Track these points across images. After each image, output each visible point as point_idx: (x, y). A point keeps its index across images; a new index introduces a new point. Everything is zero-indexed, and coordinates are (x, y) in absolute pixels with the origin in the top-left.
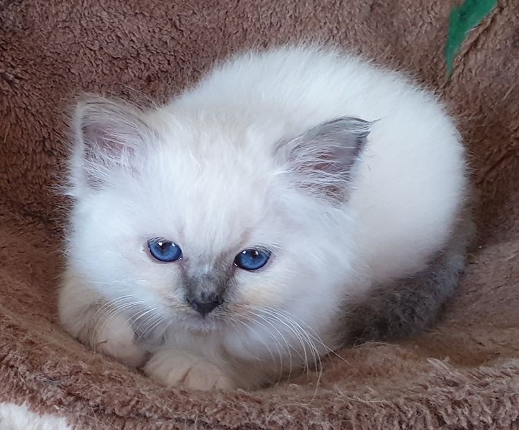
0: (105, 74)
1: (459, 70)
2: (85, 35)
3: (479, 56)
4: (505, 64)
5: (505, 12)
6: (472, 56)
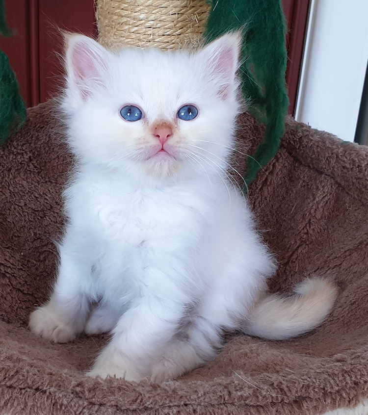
0: (31, 221)
2: (13, 196)
3: (269, 189)
4: (287, 193)
5: (280, 161)
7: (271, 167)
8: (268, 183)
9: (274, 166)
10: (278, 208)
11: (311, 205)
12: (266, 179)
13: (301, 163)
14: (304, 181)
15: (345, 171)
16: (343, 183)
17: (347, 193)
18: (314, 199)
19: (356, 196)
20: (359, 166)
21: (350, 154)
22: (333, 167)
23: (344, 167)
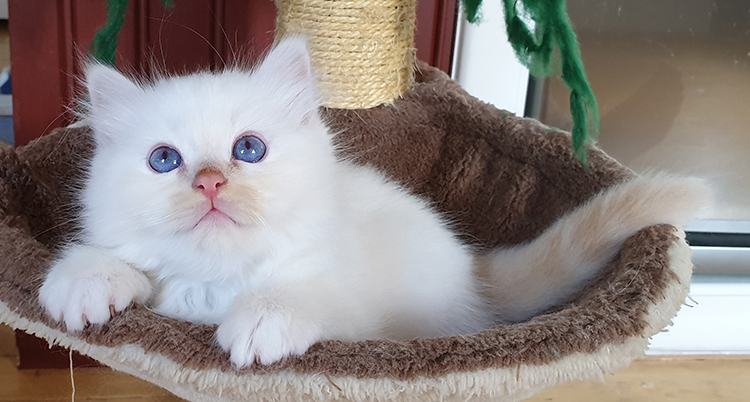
1: (453, 192)
4: (484, 185)
5: (480, 151)
6: (461, 180)
11: (513, 196)
13: (501, 154)
14: (504, 172)
15: (551, 160)
16: (548, 175)
17: (553, 185)
18: (518, 190)
19: (563, 188)
20: (565, 154)
21: (557, 141)
22: (537, 157)
23: (549, 156)
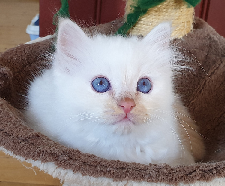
7: (218, 65)
8: (215, 73)
9: (220, 65)
10: (218, 88)
12: (214, 71)
